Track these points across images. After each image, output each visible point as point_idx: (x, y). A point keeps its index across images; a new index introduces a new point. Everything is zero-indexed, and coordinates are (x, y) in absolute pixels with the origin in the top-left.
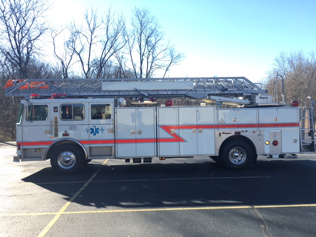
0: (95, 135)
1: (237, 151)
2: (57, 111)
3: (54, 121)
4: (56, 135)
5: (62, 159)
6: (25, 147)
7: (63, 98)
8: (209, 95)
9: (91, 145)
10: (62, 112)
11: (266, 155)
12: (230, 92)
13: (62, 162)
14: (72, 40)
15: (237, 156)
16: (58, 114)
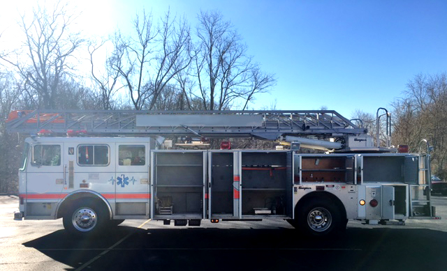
0: (123, 186)
1: (320, 213)
2: (73, 154)
3: (68, 167)
4: (71, 186)
5: (78, 217)
6: (29, 201)
7: (83, 136)
8: (284, 135)
9: (118, 201)
10: (79, 155)
11: (360, 220)
12: (314, 132)
13: (78, 222)
14: (116, 56)
15: (319, 221)
16: (74, 158)
